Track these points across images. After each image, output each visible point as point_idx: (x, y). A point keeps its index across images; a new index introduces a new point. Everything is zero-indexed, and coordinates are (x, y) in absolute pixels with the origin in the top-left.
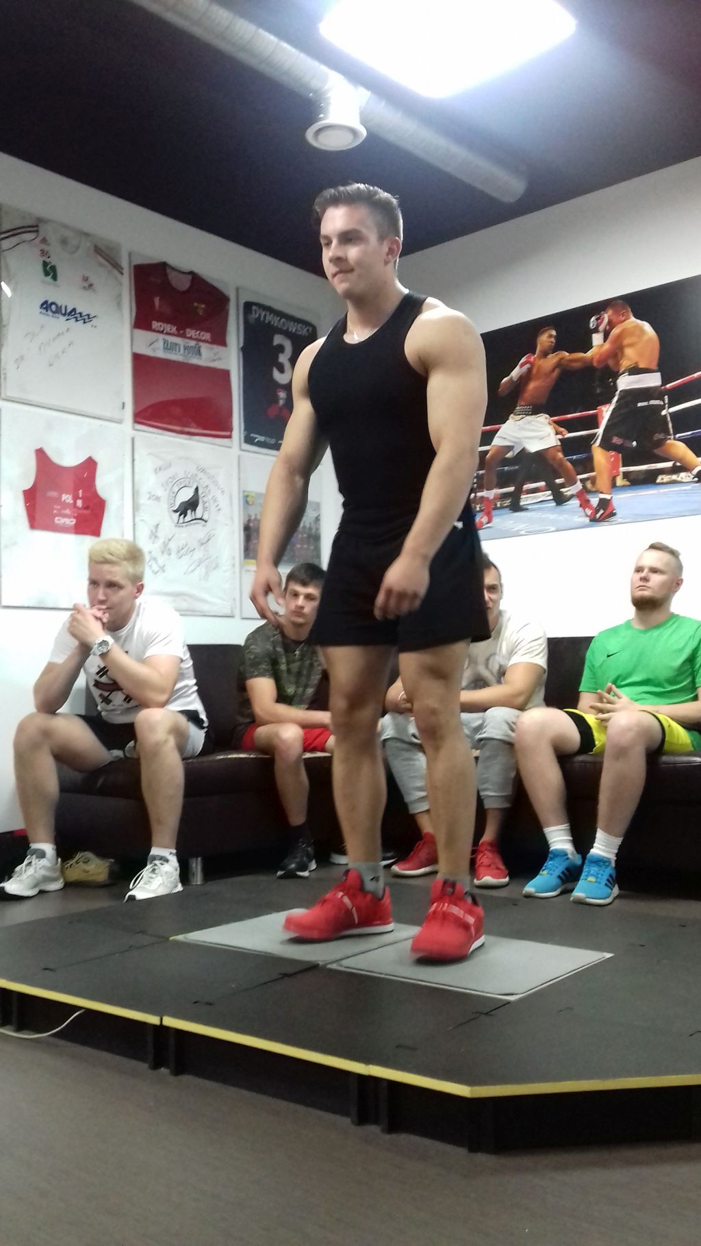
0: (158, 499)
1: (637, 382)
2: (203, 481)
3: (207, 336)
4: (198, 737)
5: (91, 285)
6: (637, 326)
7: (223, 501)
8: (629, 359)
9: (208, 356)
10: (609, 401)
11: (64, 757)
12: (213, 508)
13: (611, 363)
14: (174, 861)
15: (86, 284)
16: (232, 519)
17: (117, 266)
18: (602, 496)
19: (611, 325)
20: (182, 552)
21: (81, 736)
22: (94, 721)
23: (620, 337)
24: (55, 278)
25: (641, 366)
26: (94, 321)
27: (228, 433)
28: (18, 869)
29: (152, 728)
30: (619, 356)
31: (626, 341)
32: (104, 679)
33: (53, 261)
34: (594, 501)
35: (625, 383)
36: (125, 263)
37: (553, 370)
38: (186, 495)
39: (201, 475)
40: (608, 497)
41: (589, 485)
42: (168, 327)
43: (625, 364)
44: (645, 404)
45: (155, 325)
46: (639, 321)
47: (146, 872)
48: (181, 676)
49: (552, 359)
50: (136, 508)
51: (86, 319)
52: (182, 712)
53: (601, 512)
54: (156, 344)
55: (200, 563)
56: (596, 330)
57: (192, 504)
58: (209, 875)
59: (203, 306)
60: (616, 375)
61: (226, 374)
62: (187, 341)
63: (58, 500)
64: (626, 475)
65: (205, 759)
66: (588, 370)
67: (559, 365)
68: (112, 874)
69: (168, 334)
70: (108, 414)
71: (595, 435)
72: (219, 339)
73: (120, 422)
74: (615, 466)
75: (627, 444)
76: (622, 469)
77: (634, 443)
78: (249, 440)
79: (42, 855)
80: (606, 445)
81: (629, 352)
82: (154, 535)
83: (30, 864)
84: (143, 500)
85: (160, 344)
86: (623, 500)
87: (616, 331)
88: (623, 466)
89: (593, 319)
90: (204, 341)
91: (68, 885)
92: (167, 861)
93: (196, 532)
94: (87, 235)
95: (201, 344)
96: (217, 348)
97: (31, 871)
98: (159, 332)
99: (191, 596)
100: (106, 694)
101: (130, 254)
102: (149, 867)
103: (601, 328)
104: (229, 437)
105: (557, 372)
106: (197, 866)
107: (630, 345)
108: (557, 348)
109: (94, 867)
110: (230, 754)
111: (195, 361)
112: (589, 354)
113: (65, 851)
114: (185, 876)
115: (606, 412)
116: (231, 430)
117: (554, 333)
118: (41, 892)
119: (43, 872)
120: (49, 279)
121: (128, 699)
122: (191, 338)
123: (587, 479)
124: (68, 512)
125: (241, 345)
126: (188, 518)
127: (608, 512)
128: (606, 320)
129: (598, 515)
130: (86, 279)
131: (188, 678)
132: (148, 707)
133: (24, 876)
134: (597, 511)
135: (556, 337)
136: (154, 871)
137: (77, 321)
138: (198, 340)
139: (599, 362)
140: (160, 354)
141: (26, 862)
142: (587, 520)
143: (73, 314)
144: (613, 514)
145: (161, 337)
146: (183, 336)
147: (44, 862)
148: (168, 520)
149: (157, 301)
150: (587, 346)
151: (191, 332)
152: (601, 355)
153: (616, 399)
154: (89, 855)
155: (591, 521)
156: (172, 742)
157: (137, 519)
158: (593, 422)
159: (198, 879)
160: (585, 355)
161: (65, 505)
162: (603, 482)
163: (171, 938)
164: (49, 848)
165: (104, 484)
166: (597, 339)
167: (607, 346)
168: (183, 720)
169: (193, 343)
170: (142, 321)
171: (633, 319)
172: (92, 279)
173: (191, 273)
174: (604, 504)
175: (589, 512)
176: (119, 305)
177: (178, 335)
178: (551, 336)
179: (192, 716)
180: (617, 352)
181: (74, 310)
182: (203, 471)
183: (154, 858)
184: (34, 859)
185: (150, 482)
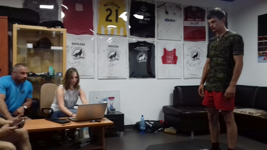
0: (189, 55)
2: (199, 50)
5: (175, 14)
7: (203, 54)
9: (200, 24)
12: (201, 56)
15: (174, 14)
16: (205, 58)
17: (181, 9)
20: (194, 66)
24: (168, 14)
27: (205, 40)
33: (168, 11)
38: (195, 54)
45: (189, 19)
51: (174, 21)
55: (198, 67)
57: (196, 56)
58: (195, 135)
59: (199, 13)
61: (204, 27)
63: (168, 58)
69: (191, 21)
70: (178, 40)
72: (203, 20)
73: (181, 41)
82: (188, 63)
84: (185, 56)
93: (197, 61)
94: (174, 4)
99: (196, 75)
101: (183, 6)
111: (197, 25)
120: (167, 14)
124: (170, 60)
126: (195, 59)
130: (174, 13)
137: (172, 22)
138: (198, 21)
140: (190, 25)
143: (171, 20)
149: (189, 14)
157: (184, 60)
165: (177, 54)
170: (186, 19)
173: (197, 7)
176: (181, 16)
177: (194, 21)
185: (187, 52)
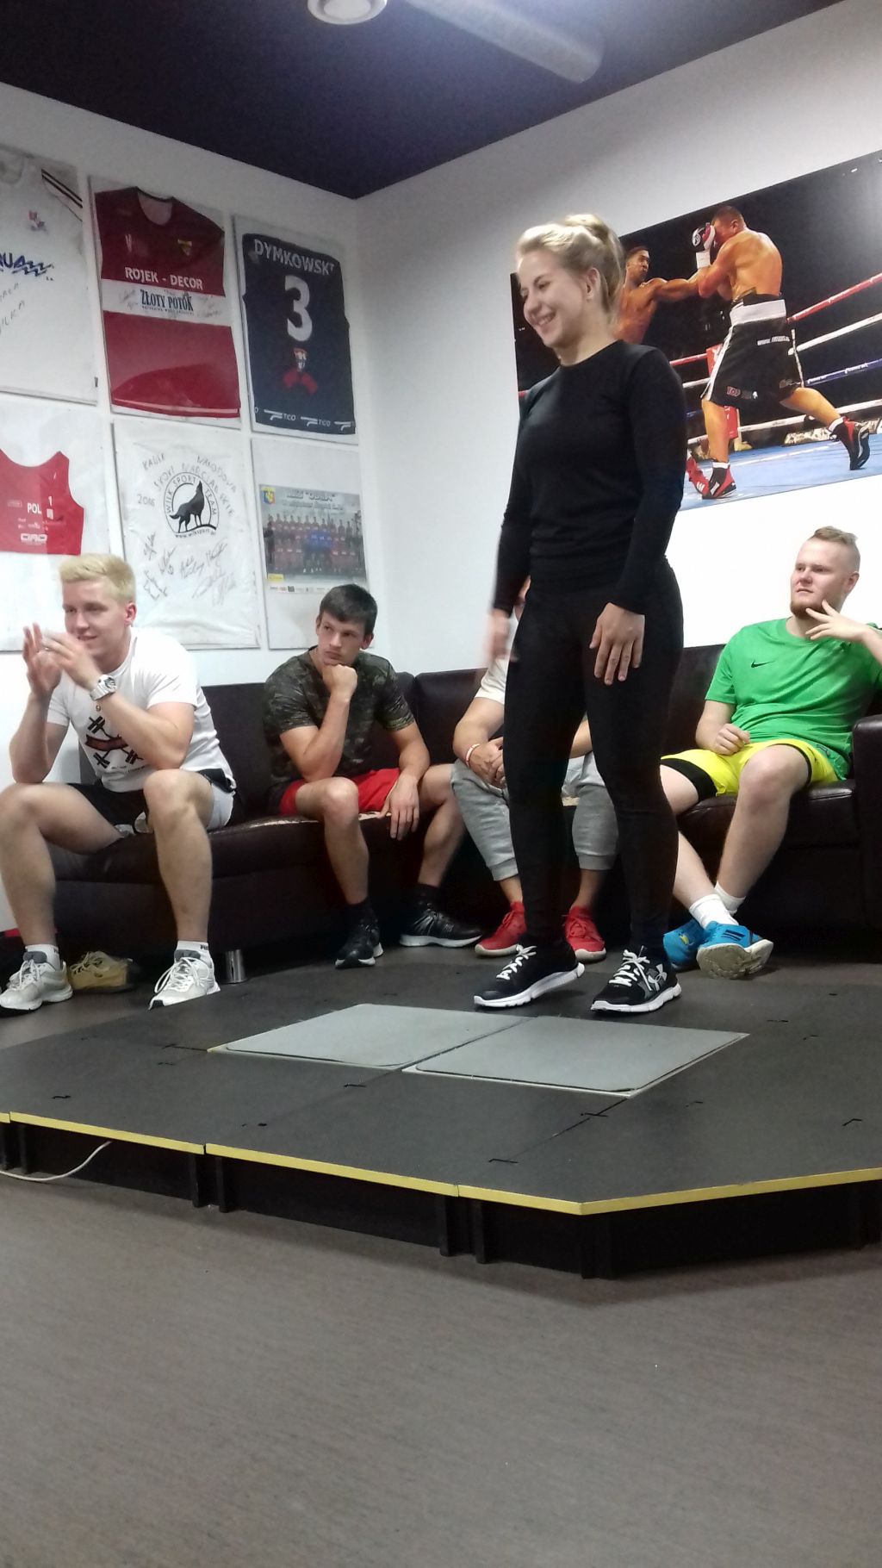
0: (151, 502)
1: (755, 314)
2: (208, 476)
3: (198, 283)
4: (224, 803)
5: (41, 225)
6: (753, 240)
7: (234, 500)
8: (744, 284)
9: (201, 310)
10: (720, 341)
11: (57, 836)
12: (222, 509)
13: (721, 290)
14: (206, 955)
16: (249, 524)
17: (74, 197)
18: (717, 465)
19: (720, 240)
20: (187, 569)
21: (77, 810)
22: (92, 789)
23: (731, 255)
25: (760, 291)
26: (50, 273)
27: (234, 411)
28: (13, 977)
29: (167, 796)
30: (732, 278)
31: (739, 261)
32: (99, 735)
34: (707, 472)
35: (740, 315)
36: (83, 193)
37: (648, 303)
38: (186, 495)
39: (203, 468)
40: (724, 466)
41: (700, 452)
42: (146, 275)
43: (739, 290)
44: (767, 341)
45: (129, 272)
46: (754, 233)
47: (173, 972)
48: (198, 727)
49: (646, 289)
50: (122, 515)
51: (38, 269)
52: (203, 772)
53: (717, 485)
54: (130, 298)
55: (211, 582)
56: (701, 248)
57: (194, 508)
58: (251, 969)
59: (190, 243)
60: (728, 306)
61: (226, 332)
62: (170, 290)
63: (23, 511)
64: (746, 437)
65: (235, 829)
66: (692, 300)
67: (655, 296)
68: (131, 977)
69: (146, 283)
70: (78, 395)
71: (703, 387)
72: (214, 286)
73: (93, 404)
74: (731, 426)
75: (747, 397)
76: (741, 429)
77: (755, 394)
78: (262, 418)
79: (41, 959)
80: (720, 398)
81: (743, 274)
82: (149, 550)
83: (28, 971)
84: (131, 505)
85: (139, 296)
86: (743, 469)
87: (725, 248)
88: (742, 425)
89: (696, 233)
90: (197, 291)
91: (77, 993)
92: (198, 956)
93: (203, 542)
94: (30, 156)
95: (190, 294)
96: (212, 299)
97: (30, 979)
98: (135, 281)
99: (203, 625)
100: (102, 754)
101: (89, 179)
102: (176, 965)
103: (707, 244)
104: (237, 415)
105: (653, 304)
106: (235, 960)
107: (746, 265)
108: (650, 274)
109: (108, 970)
110: (267, 821)
111: (184, 317)
112: (693, 279)
113: (70, 952)
114: (221, 973)
115: (718, 355)
116: (236, 404)
117: (646, 254)
118: (45, 1004)
119: (45, 980)
121: (132, 757)
122: (177, 287)
123: (698, 444)
124: (36, 525)
125: (243, 292)
126: (192, 524)
127: (726, 484)
128: (713, 233)
129: (713, 491)
130: (33, 216)
131: (207, 729)
132: (159, 768)
133: (22, 986)
134: (711, 485)
135: (651, 261)
136: (182, 969)
137: (27, 273)
138: (186, 289)
139: (706, 289)
140: (139, 310)
141: (23, 968)
142: (700, 497)
143: (21, 264)
144: (731, 488)
145: (138, 287)
146: (167, 285)
147: (45, 967)
148: (166, 529)
149: (129, 240)
150: (692, 269)
151: (177, 280)
152: (708, 280)
153: (729, 337)
154: (101, 955)
155: (703, 498)
156: (192, 811)
157: (126, 530)
158: (701, 369)
159: (238, 975)
160: (687, 281)
161: (32, 517)
162: (717, 446)
163: (209, 1050)
164: (49, 950)
165: (79, 486)
166: (702, 259)
167: (715, 267)
168: (204, 782)
169: (179, 294)
170: (112, 269)
171: (747, 230)
172: (42, 216)
173: (173, 200)
174: (720, 475)
175: (701, 488)
176: (80, 249)
177: (161, 285)
178: (642, 259)
179: (216, 777)
180: (728, 276)
181: (22, 259)
182: (206, 462)
183: (182, 954)
184: (32, 965)
185: (140, 481)
